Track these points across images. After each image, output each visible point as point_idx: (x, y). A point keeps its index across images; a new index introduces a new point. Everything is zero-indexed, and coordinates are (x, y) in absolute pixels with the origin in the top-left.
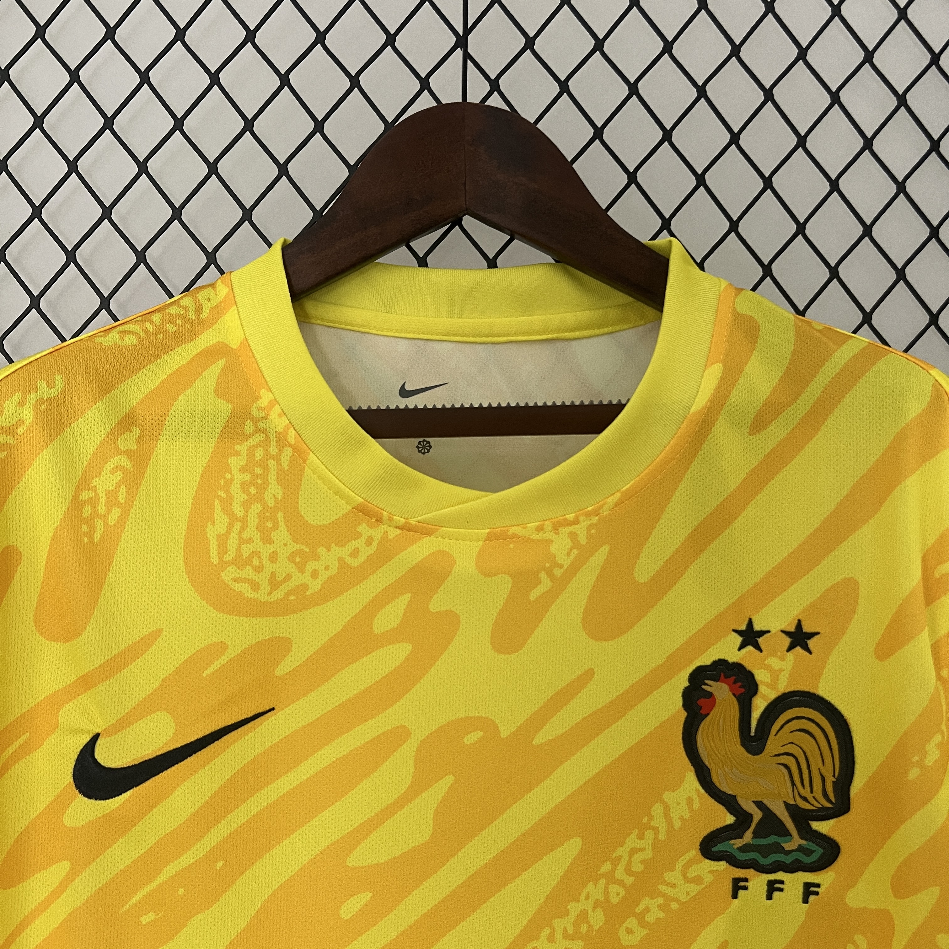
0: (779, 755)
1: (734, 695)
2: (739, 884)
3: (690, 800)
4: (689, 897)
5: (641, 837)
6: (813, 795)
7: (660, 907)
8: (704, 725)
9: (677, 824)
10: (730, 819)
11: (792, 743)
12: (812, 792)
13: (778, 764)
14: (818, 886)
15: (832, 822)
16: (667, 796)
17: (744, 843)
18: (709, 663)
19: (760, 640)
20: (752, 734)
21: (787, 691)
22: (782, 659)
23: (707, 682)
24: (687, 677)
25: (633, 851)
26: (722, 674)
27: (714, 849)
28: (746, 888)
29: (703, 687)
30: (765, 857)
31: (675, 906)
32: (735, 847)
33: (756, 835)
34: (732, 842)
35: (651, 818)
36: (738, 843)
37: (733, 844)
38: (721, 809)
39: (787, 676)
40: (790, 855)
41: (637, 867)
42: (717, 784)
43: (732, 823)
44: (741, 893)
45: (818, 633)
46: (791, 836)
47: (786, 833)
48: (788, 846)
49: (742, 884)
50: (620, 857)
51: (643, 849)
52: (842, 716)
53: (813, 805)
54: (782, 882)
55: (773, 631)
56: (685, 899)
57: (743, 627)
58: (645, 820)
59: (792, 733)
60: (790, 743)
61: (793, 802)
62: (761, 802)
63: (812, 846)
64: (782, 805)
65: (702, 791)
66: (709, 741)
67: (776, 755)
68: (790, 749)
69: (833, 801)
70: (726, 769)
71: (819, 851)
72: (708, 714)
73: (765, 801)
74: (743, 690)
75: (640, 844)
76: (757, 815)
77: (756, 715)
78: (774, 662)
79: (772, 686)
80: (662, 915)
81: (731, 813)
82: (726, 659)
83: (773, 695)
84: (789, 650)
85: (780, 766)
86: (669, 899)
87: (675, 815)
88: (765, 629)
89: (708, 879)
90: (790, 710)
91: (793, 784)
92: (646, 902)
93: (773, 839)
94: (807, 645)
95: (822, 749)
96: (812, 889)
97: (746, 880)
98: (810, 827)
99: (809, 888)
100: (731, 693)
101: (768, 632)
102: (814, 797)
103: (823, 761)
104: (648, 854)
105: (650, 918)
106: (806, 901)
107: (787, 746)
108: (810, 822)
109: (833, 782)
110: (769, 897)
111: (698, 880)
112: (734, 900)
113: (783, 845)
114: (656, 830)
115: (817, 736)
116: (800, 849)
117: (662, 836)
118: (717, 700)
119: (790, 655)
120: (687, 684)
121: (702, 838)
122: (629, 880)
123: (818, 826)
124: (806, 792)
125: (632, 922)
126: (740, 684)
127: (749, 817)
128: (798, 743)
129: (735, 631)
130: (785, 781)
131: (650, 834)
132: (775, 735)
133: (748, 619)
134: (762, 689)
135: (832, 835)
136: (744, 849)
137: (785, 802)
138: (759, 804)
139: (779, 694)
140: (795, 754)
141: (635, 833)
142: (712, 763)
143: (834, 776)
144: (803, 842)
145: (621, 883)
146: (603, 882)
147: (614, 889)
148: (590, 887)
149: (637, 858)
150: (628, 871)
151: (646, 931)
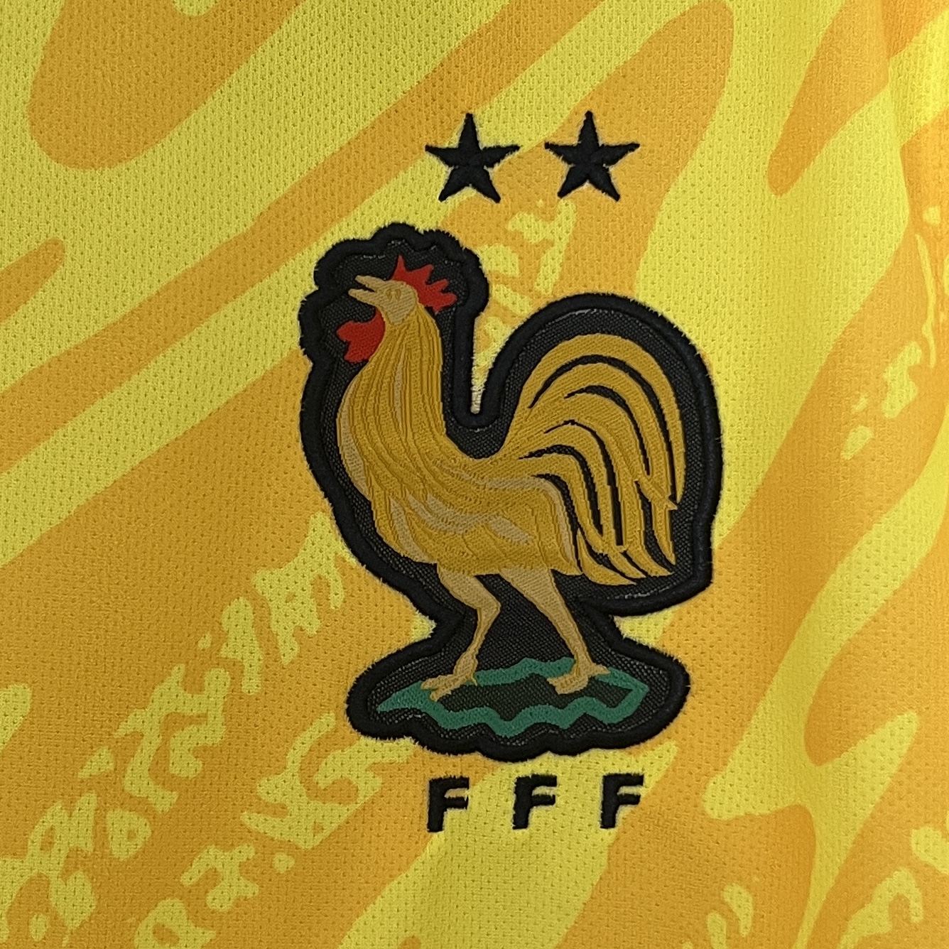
0: (539, 453)
1: (430, 310)
2: (447, 796)
3: (320, 587)
4: (319, 838)
5: (194, 684)
6: (623, 549)
7: (245, 870)
8: (355, 392)
9: (289, 651)
10: (421, 627)
11: (573, 422)
12: (620, 542)
13: (540, 476)
14: (638, 780)
15: (669, 614)
16: (265, 581)
17: (457, 685)
18: (367, 235)
19: (495, 172)
20: (476, 408)
21: (560, 296)
22: (548, 216)
23: (360, 279)
24: (311, 268)
25: (173, 723)
26: (400, 257)
27: (381, 708)
28: (462, 803)
29: (353, 293)
30: (507, 716)
31: (283, 862)
32: (435, 697)
33: (485, 661)
34: (429, 684)
35: (221, 637)
36: (442, 686)
37: (430, 691)
38: (398, 603)
39: (560, 258)
40: (571, 706)
41: (185, 766)
42: (389, 539)
43: (427, 636)
44: (451, 815)
45: (633, 147)
46: (572, 656)
47: (559, 650)
48: (564, 684)
49: (452, 794)
50: (137, 737)
51: (200, 719)
52: (693, 349)
53: (623, 574)
54: (551, 781)
55: (526, 145)
56: (308, 841)
57: (452, 140)
58: (205, 643)
59: (572, 399)
60: (566, 423)
61: (575, 572)
62: (498, 575)
63: (621, 679)
64: (549, 581)
65: (353, 561)
66: (368, 433)
67: (531, 455)
68: (568, 437)
69: (672, 560)
70: (411, 498)
71: (639, 690)
72: (365, 362)
73: (507, 575)
74: (451, 298)
75: (190, 705)
76: (488, 610)
77: (483, 360)
78: (527, 225)
79: (523, 284)
80: (252, 890)
81: (424, 612)
82: (410, 222)
83: (525, 308)
84: (563, 193)
85: (543, 480)
86: (267, 846)
87: (282, 629)
88: (503, 143)
89: (368, 786)
90: (566, 343)
91: (575, 525)
92: (211, 857)
93: (526, 667)
94: (608, 177)
95: (645, 432)
96: (625, 790)
97: (464, 783)
98: (618, 632)
99: (617, 790)
100: (422, 307)
101: (515, 148)
102: (625, 554)
103: (646, 461)
104: (214, 733)
105: (219, 900)
106: (608, 821)
107: (561, 429)
108: (616, 619)
109: (671, 512)
110: (521, 821)
111: (343, 791)
112: (435, 835)
113: (551, 681)
114: (236, 669)
115: (631, 402)
116: (595, 688)
117: (252, 684)
118: (387, 325)
119: (567, 206)
120: (310, 286)
121: (351, 681)
122: (164, 800)
123: (634, 628)
124: (604, 543)
125: (170, 911)
126: (444, 283)
127: (468, 616)
128: (587, 422)
129: (431, 149)
130: (555, 520)
131: (217, 680)
132: (531, 407)
133: (464, 116)
134: (498, 293)
135: (670, 648)
136: (460, 699)
137: (555, 572)
138: (493, 583)
139: (542, 304)
140: (577, 448)
141: (178, 672)
142: (377, 487)
143: (673, 498)
144: (600, 670)
145: (141, 806)
146: (88, 803)
147: (120, 821)
148: (55, 815)
149: (184, 740)
150: (160, 771)
151: (210, 935)
